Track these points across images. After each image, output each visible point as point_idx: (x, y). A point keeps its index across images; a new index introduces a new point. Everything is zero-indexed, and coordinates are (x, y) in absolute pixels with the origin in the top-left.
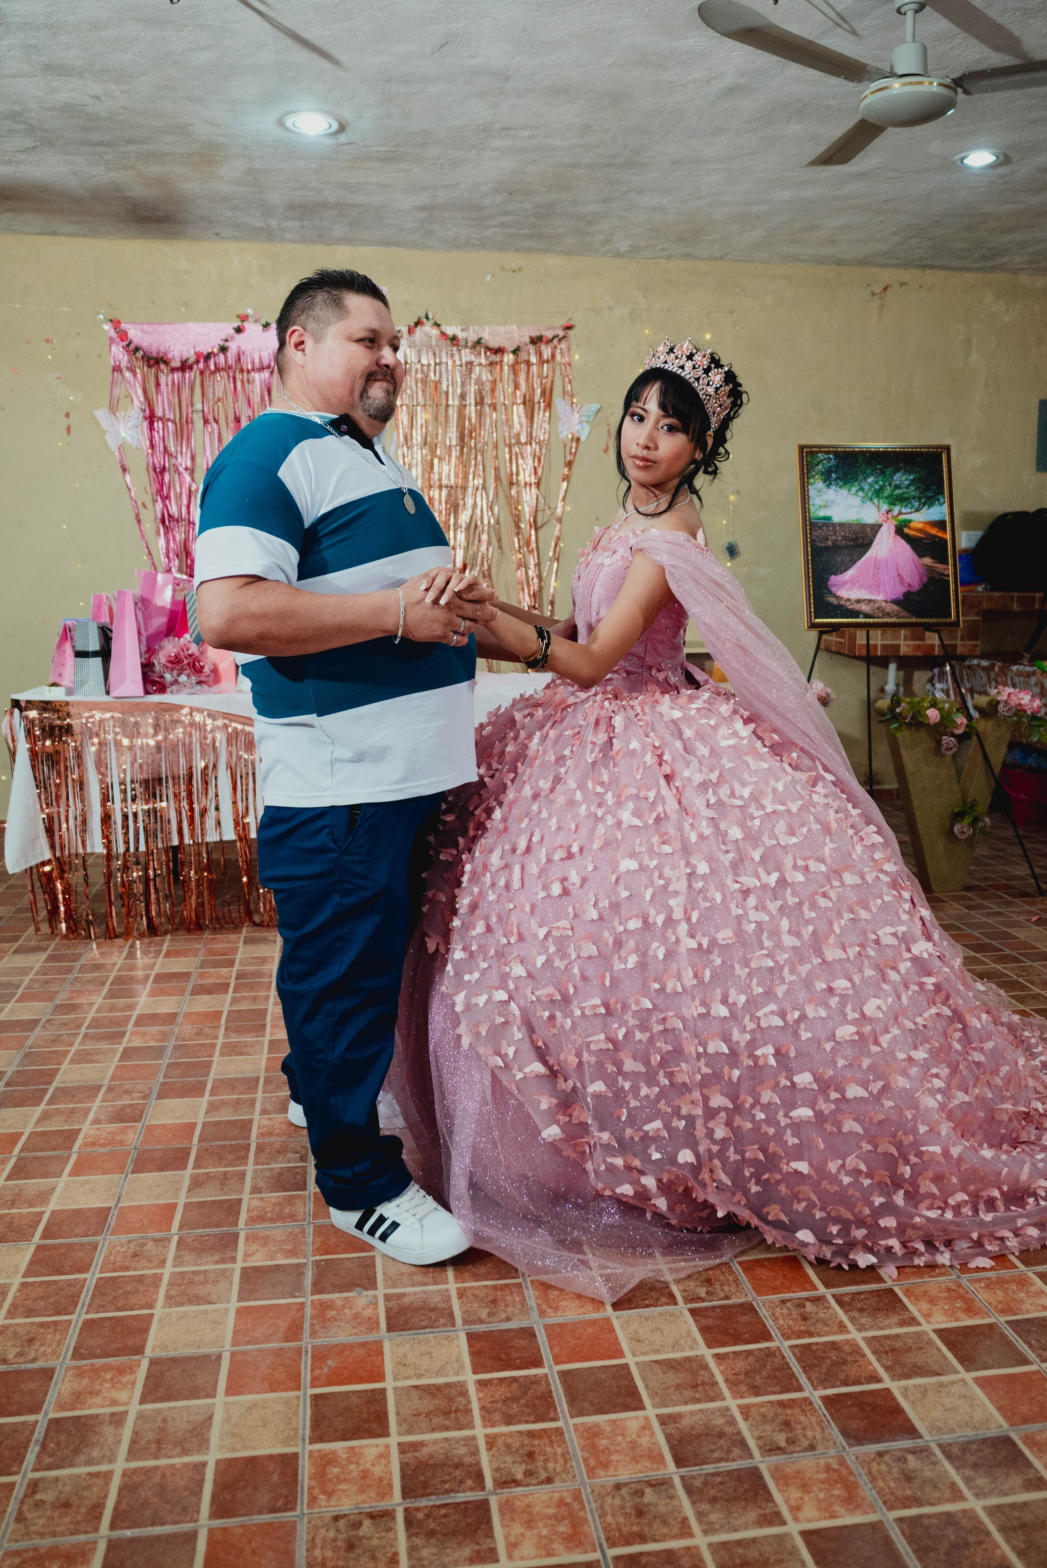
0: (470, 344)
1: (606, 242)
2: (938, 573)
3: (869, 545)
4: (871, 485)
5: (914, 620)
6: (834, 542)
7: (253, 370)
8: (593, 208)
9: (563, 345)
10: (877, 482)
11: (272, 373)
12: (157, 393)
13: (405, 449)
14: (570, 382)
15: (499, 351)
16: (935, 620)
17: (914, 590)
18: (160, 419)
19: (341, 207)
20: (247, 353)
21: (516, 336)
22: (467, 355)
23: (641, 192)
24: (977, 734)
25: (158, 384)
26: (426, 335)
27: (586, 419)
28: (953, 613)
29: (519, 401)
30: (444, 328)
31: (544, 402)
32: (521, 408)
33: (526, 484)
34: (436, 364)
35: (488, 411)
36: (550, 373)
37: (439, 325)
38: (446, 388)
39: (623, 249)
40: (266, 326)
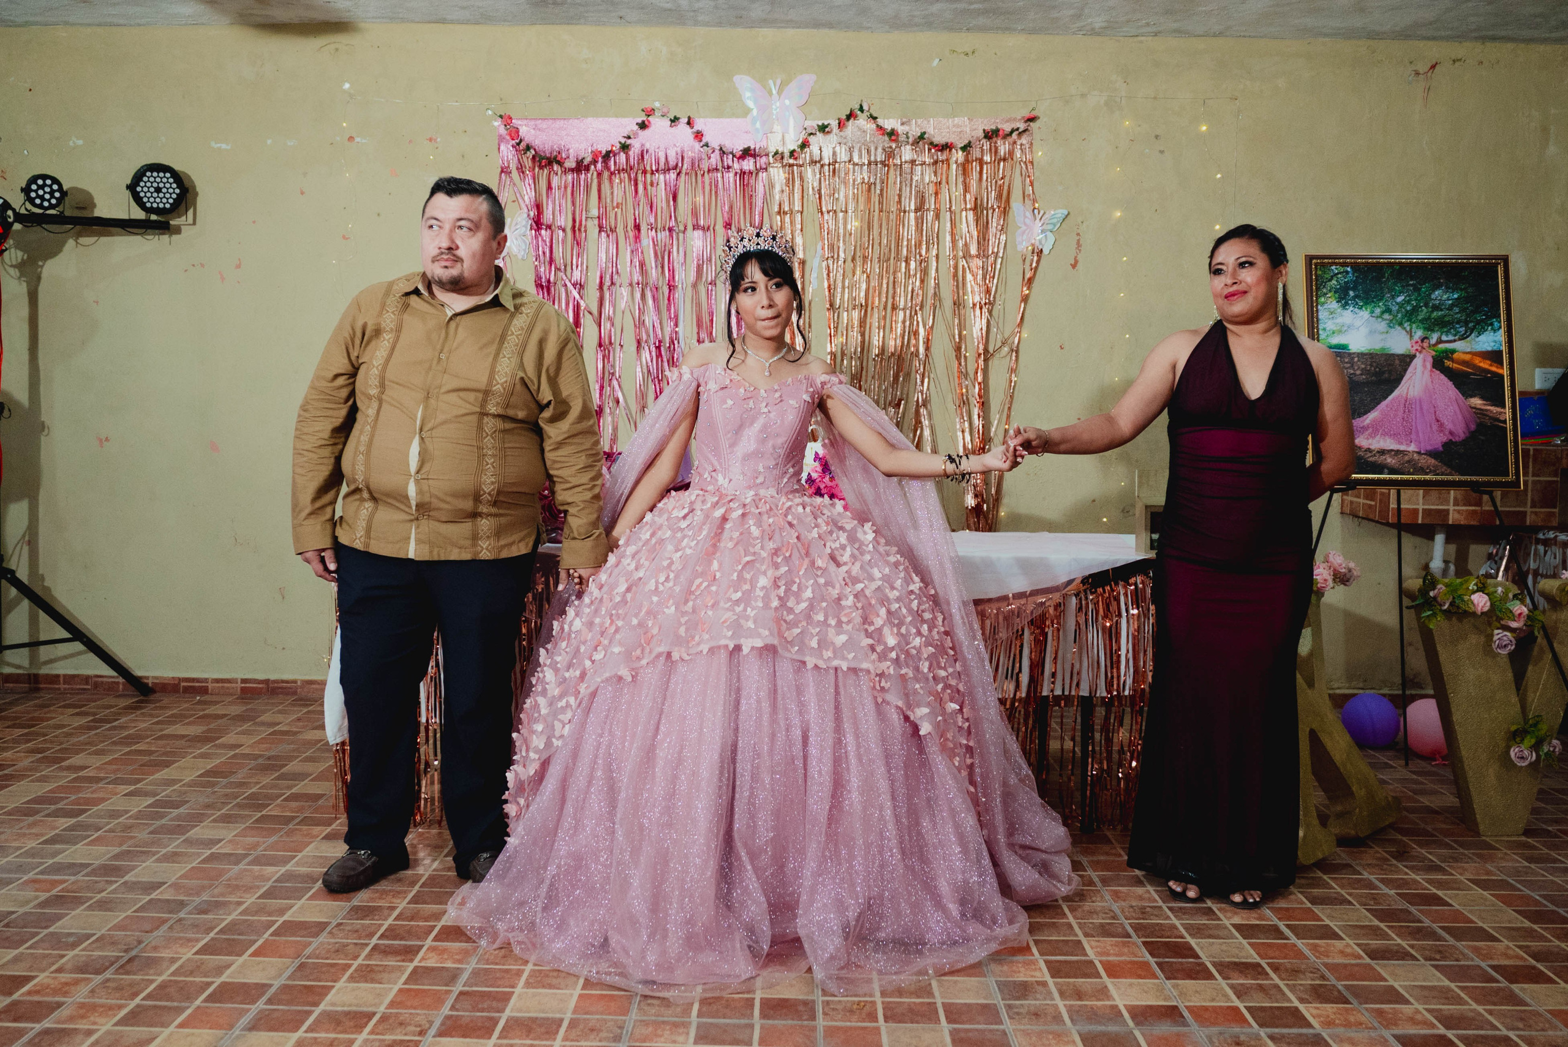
0: (910, 140)
1: (1076, 17)
2: (1491, 418)
3: (1396, 381)
4: (1401, 305)
5: (1457, 478)
7: (657, 171)
9: (1024, 140)
10: (1408, 302)
11: (678, 174)
12: (548, 197)
13: (828, 263)
14: (1032, 184)
15: (947, 147)
16: (1485, 479)
17: (1457, 439)
18: (549, 227)
20: (651, 151)
21: (968, 130)
22: (907, 153)
24: (1544, 628)
25: (550, 187)
26: (860, 129)
27: (1050, 227)
28: (1511, 469)
29: (968, 206)
30: (880, 121)
31: (999, 207)
32: (971, 214)
33: (974, 305)
34: (870, 163)
35: (930, 218)
36: (1008, 174)
37: (875, 118)
38: (882, 190)
39: (1097, 26)
40: (675, 120)
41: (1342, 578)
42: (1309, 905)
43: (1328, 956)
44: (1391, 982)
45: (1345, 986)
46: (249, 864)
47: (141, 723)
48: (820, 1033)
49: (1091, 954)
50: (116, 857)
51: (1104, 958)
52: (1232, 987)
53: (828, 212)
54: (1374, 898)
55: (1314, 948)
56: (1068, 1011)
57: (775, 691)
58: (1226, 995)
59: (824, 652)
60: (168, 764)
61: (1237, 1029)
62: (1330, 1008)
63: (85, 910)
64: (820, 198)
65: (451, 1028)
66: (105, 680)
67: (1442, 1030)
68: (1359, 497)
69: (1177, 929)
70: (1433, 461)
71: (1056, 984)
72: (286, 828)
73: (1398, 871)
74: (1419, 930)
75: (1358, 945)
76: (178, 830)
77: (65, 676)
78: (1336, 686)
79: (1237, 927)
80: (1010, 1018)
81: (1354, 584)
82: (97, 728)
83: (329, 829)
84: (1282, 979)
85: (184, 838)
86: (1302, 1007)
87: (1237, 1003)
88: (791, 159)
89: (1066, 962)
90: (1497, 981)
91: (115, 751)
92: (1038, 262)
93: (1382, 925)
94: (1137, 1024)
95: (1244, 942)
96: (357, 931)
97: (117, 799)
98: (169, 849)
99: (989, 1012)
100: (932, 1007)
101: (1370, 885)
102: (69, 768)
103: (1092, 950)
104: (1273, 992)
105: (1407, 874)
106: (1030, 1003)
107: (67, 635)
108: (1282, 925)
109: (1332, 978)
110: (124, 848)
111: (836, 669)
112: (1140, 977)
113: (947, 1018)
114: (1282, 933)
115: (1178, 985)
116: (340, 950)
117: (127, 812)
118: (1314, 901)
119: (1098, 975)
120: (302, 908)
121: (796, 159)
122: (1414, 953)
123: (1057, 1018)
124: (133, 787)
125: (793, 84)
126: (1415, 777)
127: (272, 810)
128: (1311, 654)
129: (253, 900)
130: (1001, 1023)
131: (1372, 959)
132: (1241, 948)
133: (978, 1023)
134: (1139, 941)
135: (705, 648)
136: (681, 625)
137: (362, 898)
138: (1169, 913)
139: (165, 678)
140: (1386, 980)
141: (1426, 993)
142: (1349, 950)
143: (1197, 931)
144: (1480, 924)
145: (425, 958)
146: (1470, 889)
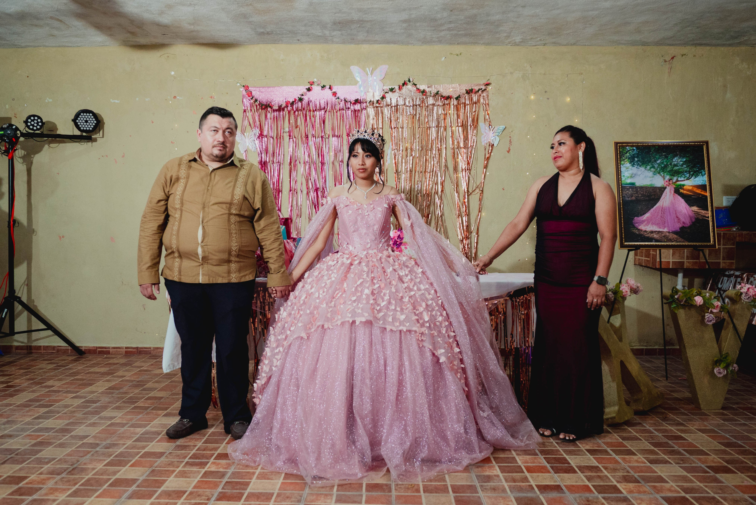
0: (432, 95)
1: (508, 37)
2: (703, 216)
3: (658, 199)
4: (659, 165)
5: (687, 243)
6: (636, 197)
7: (316, 110)
8: (497, 17)
9: (484, 94)
10: (663, 163)
11: (325, 112)
12: (265, 122)
13: (396, 151)
14: (488, 114)
15: (449, 98)
16: (700, 244)
17: (686, 225)
18: (266, 137)
19: (361, 22)
20: (313, 101)
21: (458, 89)
22: (431, 101)
23: (524, 7)
24: (728, 312)
25: (266, 118)
26: (409, 90)
27: (497, 134)
28: (712, 240)
29: (459, 125)
30: (418, 86)
31: (473, 125)
32: (460, 129)
33: (462, 170)
34: (413, 105)
35: (442, 130)
36: (477, 110)
37: (416, 85)
38: (419, 118)
39: (517, 41)
40: (323, 87)
41: (635, 291)
42: (621, 441)
43: (630, 463)
44: (660, 474)
45: (639, 476)
46: (129, 427)
47: (79, 367)
48: (393, 498)
49: (520, 463)
50: (67, 425)
51: (526, 465)
52: (586, 476)
53: (395, 128)
54: (652, 437)
55: (624, 459)
56: (509, 488)
57: (372, 341)
58: (582, 480)
59: (395, 323)
60: (91, 385)
61: (587, 495)
62: (631, 485)
63: (53, 447)
64: (391, 122)
65: (222, 497)
66: (62, 348)
67: (683, 494)
68: (642, 257)
69: (560, 451)
70: (675, 236)
71: (503, 476)
72: (146, 412)
73: (663, 426)
74: (673, 451)
75: (644, 458)
76: (96, 413)
77: (44, 346)
78: (633, 345)
79: (587, 450)
80: (482, 490)
81: (640, 293)
82: (58, 369)
83: (166, 412)
84: (609, 473)
85: (99, 416)
86: (618, 485)
87: (587, 483)
88: (378, 104)
89: (508, 466)
90: (709, 473)
91: (67, 379)
92: (492, 150)
93: (655, 449)
94: (541, 493)
95: (591, 457)
96: (178, 456)
97: (68, 400)
98: (92, 421)
99: (472, 488)
100: (446, 487)
101: (650, 432)
102: (45, 387)
103: (520, 460)
104: (605, 478)
105: (667, 427)
106: (491, 484)
107: (45, 327)
108: (609, 449)
109: (632, 472)
110: (71, 421)
111: (400, 331)
112: (542, 472)
113: (453, 491)
114: (609, 453)
115: (560, 476)
116: (171, 464)
117: (72, 405)
118: (624, 439)
119: (523, 472)
120: (153, 446)
121: (379, 104)
122: (670, 460)
123: (504, 490)
124: (75, 395)
125: (378, 70)
126: (670, 385)
127: (140, 404)
128: (621, 326)
129: (130, 442)
130: (478, 493)
131: (651, 464)
132: (590, 460)
133: (467, 493)
134: (542, 457)
135: (339, 323)
136: (328, 312)
137: (180, 442)
138: (556, 445)
139: (90, 347)
140: (657, 473)
141: (676, 478)
142: (640, 460)
143: (570, 453)
144: (701, 448)
145: (210, 467)
146: (696, 433)
